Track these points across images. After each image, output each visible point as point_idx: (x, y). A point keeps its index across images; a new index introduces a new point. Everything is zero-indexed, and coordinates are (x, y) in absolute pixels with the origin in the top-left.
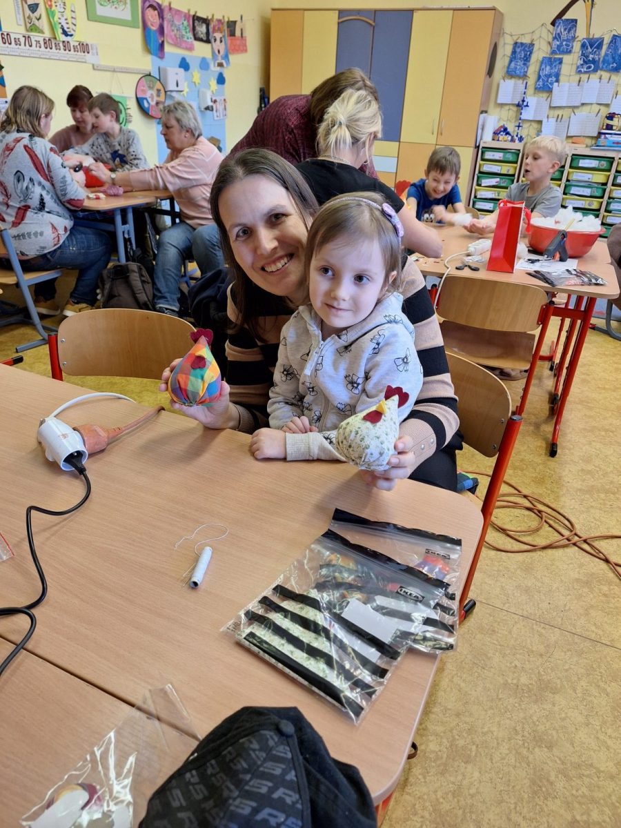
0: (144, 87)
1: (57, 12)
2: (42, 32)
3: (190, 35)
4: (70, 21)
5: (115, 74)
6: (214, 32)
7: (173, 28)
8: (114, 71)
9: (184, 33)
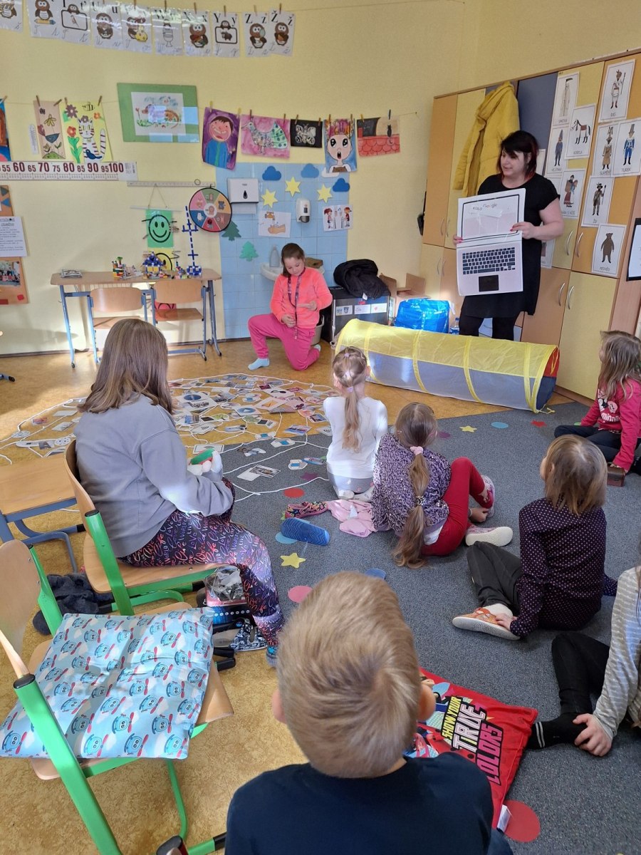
0: (200, 200)
1: (81, 139)
2: (62, 157)
3: (287, 142)
4: (98, 144)
5: (156, 188)
6: (330, 135)
7: (254, 137)
8: (156, 186)
9: (274, 140)
